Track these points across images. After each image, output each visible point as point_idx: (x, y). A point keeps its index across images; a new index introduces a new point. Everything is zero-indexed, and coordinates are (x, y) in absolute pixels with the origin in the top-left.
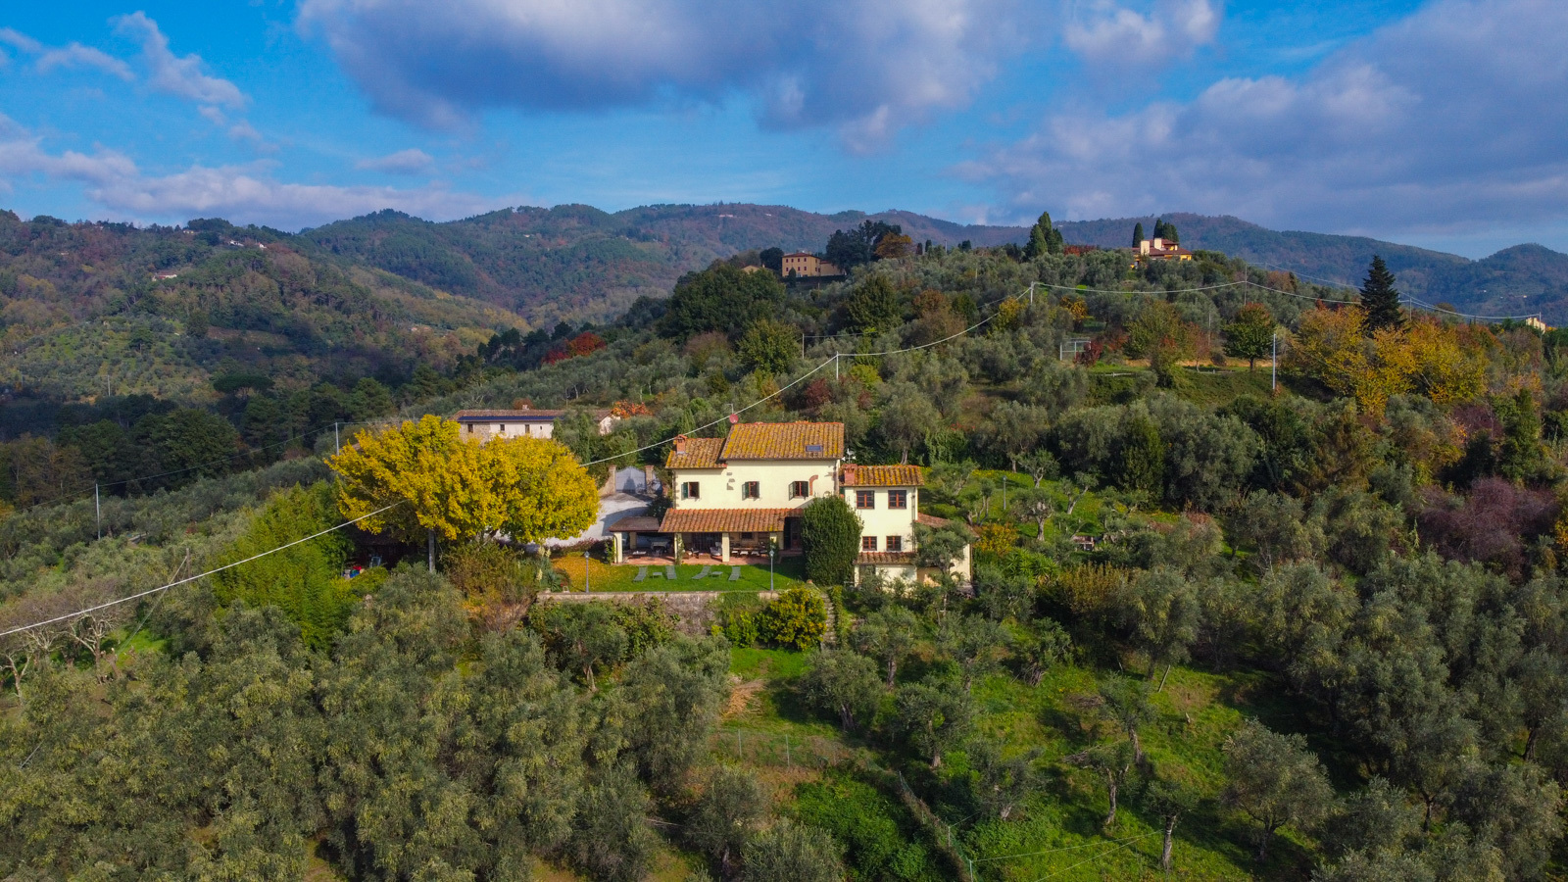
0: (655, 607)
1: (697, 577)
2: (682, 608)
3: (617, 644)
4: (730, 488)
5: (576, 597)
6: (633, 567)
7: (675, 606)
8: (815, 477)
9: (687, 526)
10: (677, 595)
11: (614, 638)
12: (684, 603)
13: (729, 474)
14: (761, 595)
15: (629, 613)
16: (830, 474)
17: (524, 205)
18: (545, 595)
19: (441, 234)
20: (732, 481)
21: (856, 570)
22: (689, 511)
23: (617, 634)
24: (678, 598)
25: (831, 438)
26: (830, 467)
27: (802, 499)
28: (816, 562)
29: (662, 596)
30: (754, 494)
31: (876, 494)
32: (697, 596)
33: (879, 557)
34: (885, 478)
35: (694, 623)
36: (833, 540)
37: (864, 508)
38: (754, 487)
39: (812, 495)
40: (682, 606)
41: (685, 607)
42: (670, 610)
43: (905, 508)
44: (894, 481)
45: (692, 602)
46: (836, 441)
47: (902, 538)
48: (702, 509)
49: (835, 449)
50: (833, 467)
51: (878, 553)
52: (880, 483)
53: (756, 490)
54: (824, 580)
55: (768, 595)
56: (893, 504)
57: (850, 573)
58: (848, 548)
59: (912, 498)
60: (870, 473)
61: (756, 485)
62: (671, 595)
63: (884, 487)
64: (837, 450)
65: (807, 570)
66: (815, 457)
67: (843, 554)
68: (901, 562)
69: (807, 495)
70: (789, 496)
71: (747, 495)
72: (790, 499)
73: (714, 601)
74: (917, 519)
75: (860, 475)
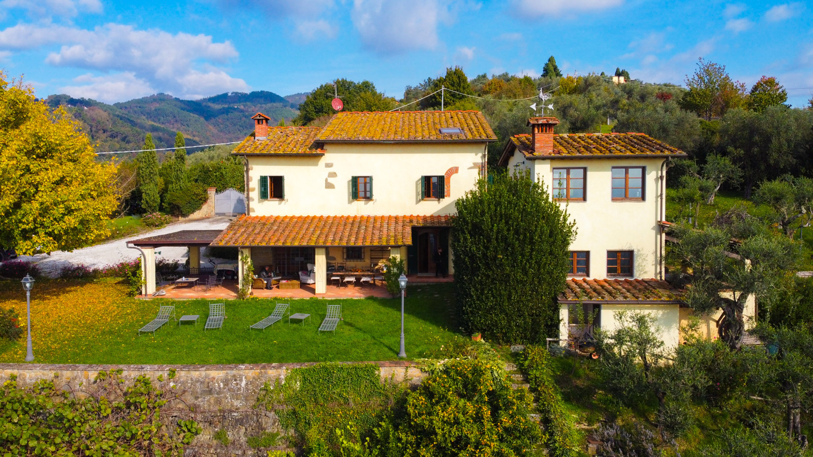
0: (146, 400)
2: (205, 403)
4: (329, 186)
7: (190, 399)
8: (454, 170)
9: (258, 239)
10: (195, 374)
12: (210, 392)
13: (328, 165)
14: (384, 372)
16: (475, 165)
20: (333, 175)
21: (564, 314)
22: (268, 218)
24: (197, 381)
25: (471, 122)
26: (476, 155)
27: (436, 202)
28: (487, 298)
29: (161, 376)
30: (365, 194)
31: (589, 174)
32: (241, 376)
33: (599, 288)
34: (603, 146)
35: (230, 438)
36: (523, 256)
37: (568, 199)
38: (365, 184)
39: (449, 196)
40: (207, 398)
41: (212, 401)
42: (181, 406)
43: (643, 198)
44: (624, 149)
45: (229, 390)
46: (478, 123)
47: (635, 253)
48: (290, 215)
49: (481, 130)
50: (480, 155)
51: (595, 281)
52: (601, 152)
53: (368, 189)
54: (505, 334)
55: (399, 373)
56: (621, 194)
57: (552, 320)
58: (550, 273)
59: (656, 180)
60: (571, 141)
61: (368, 181)
62: (183, 373)
63: (609, 158)
64: (485, 132)
65: (471, 312)
66: (455, 138)
67: (539, 282)
68: (637, 298)
69: (443, 197)
70: (417, 198)
71: (355, 195)
72: (418, 202)
73: (279, 387)
74: (664, 219)
75: (556, 143)
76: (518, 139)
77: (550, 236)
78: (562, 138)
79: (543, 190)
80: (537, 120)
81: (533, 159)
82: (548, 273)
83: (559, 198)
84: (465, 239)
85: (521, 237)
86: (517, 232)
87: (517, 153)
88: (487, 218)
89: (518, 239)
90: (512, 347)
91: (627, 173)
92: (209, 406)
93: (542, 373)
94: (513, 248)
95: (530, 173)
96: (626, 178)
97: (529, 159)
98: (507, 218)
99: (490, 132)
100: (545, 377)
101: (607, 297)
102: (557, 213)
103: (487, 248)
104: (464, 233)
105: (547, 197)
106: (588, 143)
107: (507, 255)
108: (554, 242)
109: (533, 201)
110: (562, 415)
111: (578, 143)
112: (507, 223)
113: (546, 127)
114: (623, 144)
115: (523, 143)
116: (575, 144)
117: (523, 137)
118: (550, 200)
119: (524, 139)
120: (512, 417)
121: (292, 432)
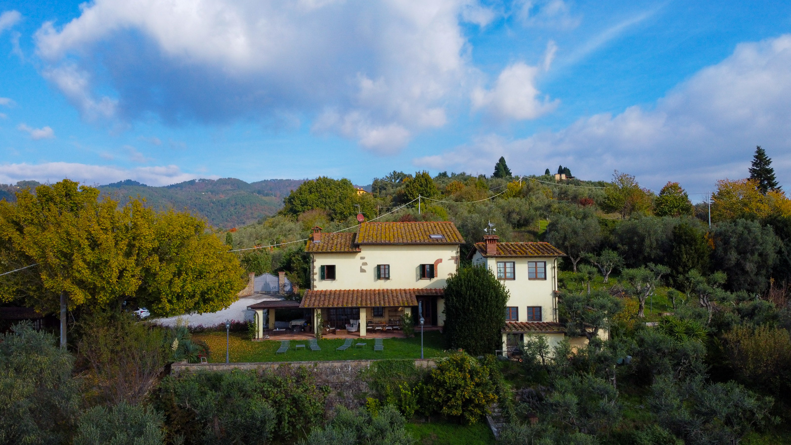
0: (303, 377)
1: (340, 348)
2: (333, 378)
3: (263, 422)
4: (363, 271)
5: (215, 368)
6: (274, 342)
7: (324, 377)
8: (440, 261)
9: (326, 304)
10: (327, 365)
11: (259, 415)
12: (334, 373)
13: (362, 258)
14: (417, 363)
15: (276, 385)
16: (452, 258)
17: (202, 178)
18: (180, 366)
19: (156, 192)
20: (365, 264)
21: (504, 339)
22: (326, 291)
23: (263, 410)
24: (328, 368)
25: (448, 231)
26: (452, 251)
27: (429, 280)
28: (465, 331)
29: (310, 366)
30: (385, 276)
31: (516, 265)
32: (348, 365)
33: (523, 326)
34: (523, 250)
35: (345, 395)
36: (483, 307)
37: (506, 279)
38: (385, 269)
39: (437, 277)
40: (333, 376)
41: (335, 378)
42: (320, 381)
43: (545, 278)
44: (533, 252)
45: (343, 372)
46: (452, 232)
47: (542, 308)
48: (338, 289)
49: (455, 237)
50: (455, 252)
51: (521, 323)
52: (521, 253)
53: (387, 272)
54: (474, 350)
55: (425, 363)
56: (534, 276)
57: (499, 343)
58: (497, 317)
59: (552, 268)
60: (506, 247)
61: (387, 267)
62: (321, 364)
63: (526, 257)
64: (458, 238)
65: (456, 339)
66: (440, 242)
67: (491, 322)
68: (542, 330)
69: (433, 277)
70: (416, 278)
71: (379, 277)
72: (417, 281)
73: (367, 370)
74: (556, 290)
75: (498, 248)
76: (478, 245)
77: (496, 298)
78: (502, 245)
79: (492, 274)
80: (488, 237)
81: (487, 257)
82: (496, 317)
83: (500, 278)
84: (453, 299)
85: (482, 298)
86: (479, 295)
87: (477, 252)
88: (464, 288)
89: (480, 299)
90: (478, 357)
91: (536, 265)
92: (334, 380)
93: (493, 366)
94: (477, 304)
95: (485, 264)
96: (536, 267)
97: (484, 257)
98: (474, 288)
99: (460, 237)
100: (495, 368)
101: (526, 330)
102: (500, 286)
103: (464, 304)
104: (452, 296)
105: (494, 277)
106: (515, 248)
107: (475, 308)
108: (498, 301)
109: (487, 279)
110: (503, 384)
111: (510, 248)
112: (474, 291)
113: (492, 241)
114: (534, 248)
115: (480, 248)
116: (508, 248)
117: (481, 244)
118: (496, 279)
119: (481, 245)
120: (479, 378)
121: (374, 392)
